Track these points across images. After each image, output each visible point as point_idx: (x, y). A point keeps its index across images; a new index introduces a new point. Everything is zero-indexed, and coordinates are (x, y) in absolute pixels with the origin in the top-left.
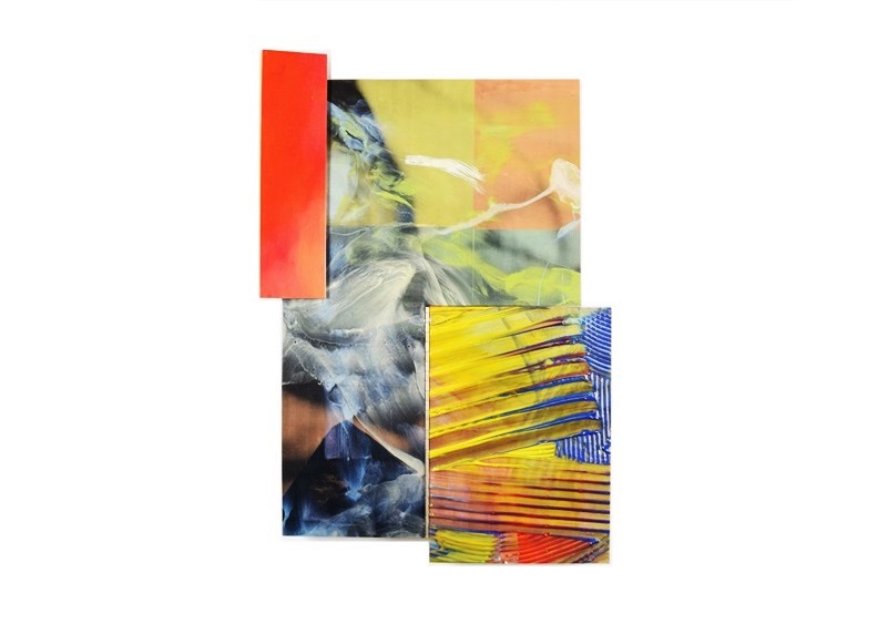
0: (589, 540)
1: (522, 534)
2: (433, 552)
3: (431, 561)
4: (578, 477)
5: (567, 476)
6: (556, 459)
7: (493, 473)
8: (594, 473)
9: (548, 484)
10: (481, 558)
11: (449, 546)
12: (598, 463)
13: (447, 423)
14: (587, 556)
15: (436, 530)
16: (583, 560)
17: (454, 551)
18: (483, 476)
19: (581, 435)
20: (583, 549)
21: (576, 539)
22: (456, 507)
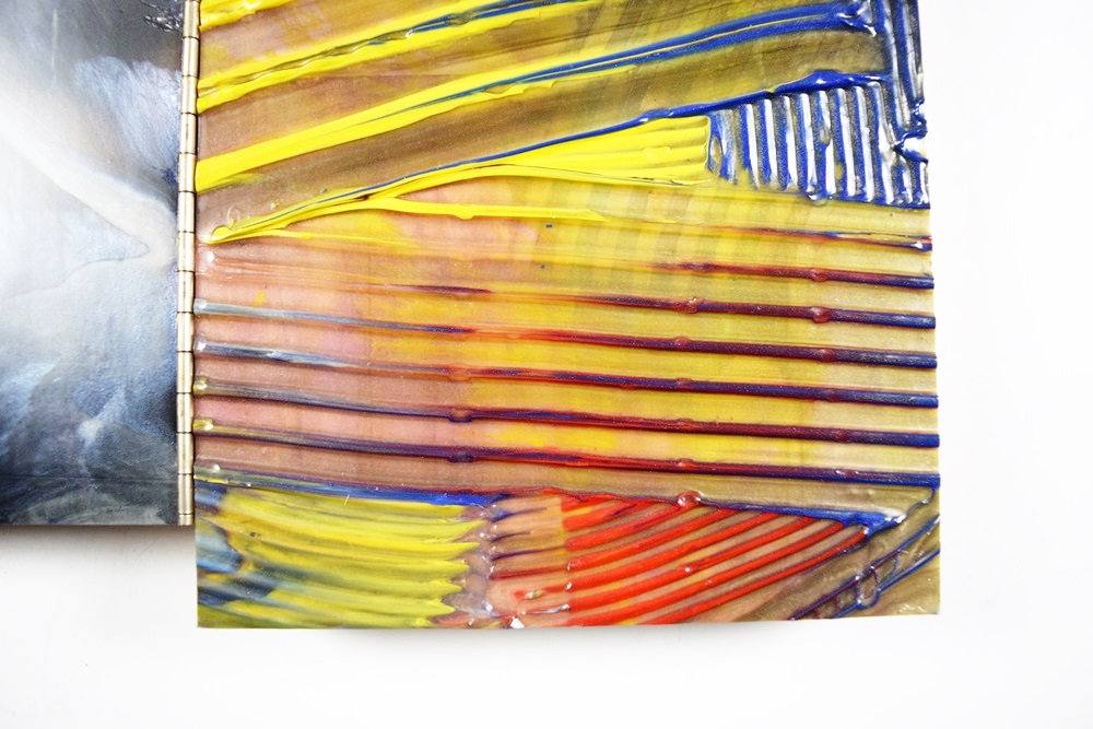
0: (857, 520)
1: (583, 499)
2: (214, 582)
3: (204, 623)
4: (805, 256)
5: (761, 254)
6: (710, 184)
7: (456, 246)
8: (865, 242)
9: (683, 288)
10: (408, 606)
11: (277, 558)
12: (880, 201)
13: (268, 51)
14: (851, 586)
15: (222, 490)
16: (835, 604)
17: (299, 576)
18: (413, 260)
19: (811, 90)
20: (833, 556)
21: (807, 516)
22: (304, 394)
